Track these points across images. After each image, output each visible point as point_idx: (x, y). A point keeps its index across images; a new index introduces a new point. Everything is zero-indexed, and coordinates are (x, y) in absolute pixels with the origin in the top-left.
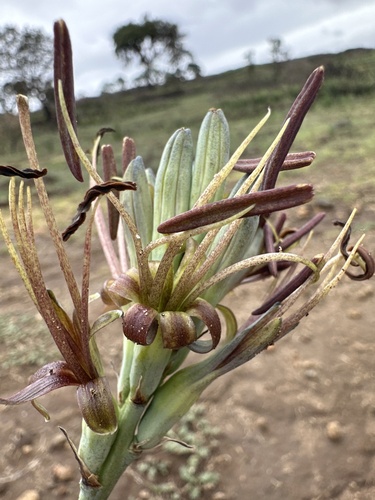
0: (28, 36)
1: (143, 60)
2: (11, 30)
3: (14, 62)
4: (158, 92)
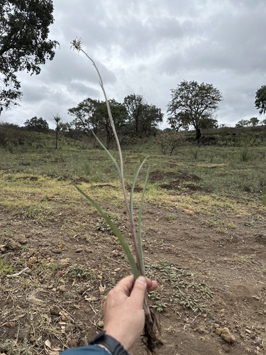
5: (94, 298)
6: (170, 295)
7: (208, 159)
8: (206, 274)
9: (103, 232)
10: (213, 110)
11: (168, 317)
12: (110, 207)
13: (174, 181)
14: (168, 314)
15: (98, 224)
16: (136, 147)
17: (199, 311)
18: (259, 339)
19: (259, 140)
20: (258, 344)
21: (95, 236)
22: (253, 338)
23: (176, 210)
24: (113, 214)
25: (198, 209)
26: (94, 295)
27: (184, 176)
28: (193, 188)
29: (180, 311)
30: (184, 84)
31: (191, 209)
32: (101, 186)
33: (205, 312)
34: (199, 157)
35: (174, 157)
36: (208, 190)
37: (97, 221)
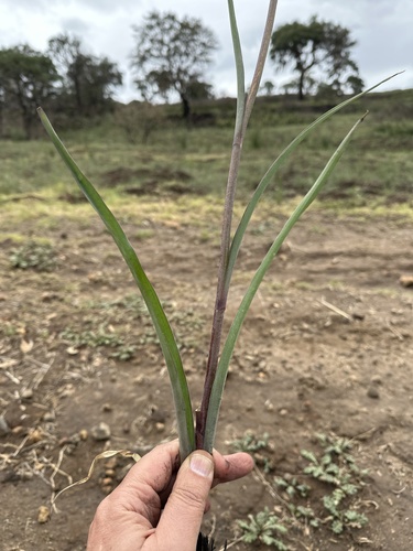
0: (184, 26)
1: (300, 67)
2: (172, 17)
3: (165, 51)
4: (311, 103)
5: (13, 362)
6: (140, 335)
7: (203, 149)
8: (194, 300)
9: (24, 269)
10: (206, 65)
11: (137, 364)
12: (36, 230)
13: (148, 183)
14: (138, 360)
15: (13, 258)
16: (82, 134)
17: (183, 346)
18: (262, 364)
19: (276, 116)
20: (261, 370)
21: (9, 277)
22: (256, 365)
23: (152, 225)
24: (41, 240)
25: (186, 218)
26: (13, 357)
27: (165, 174)
28: (179, 191)
29: (155, 352)
30: (154, 17)
31: (176, 219)
32: (16, 200)
33: (191, 347)
34: (190, 147)
35: (149, 148)
36: (201, 192)
37: (12, 253)
